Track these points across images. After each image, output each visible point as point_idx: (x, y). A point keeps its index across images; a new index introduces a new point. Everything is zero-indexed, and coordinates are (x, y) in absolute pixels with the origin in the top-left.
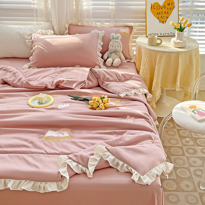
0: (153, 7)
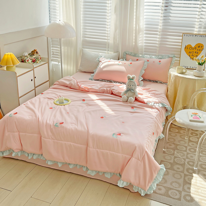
0: (186, 48)
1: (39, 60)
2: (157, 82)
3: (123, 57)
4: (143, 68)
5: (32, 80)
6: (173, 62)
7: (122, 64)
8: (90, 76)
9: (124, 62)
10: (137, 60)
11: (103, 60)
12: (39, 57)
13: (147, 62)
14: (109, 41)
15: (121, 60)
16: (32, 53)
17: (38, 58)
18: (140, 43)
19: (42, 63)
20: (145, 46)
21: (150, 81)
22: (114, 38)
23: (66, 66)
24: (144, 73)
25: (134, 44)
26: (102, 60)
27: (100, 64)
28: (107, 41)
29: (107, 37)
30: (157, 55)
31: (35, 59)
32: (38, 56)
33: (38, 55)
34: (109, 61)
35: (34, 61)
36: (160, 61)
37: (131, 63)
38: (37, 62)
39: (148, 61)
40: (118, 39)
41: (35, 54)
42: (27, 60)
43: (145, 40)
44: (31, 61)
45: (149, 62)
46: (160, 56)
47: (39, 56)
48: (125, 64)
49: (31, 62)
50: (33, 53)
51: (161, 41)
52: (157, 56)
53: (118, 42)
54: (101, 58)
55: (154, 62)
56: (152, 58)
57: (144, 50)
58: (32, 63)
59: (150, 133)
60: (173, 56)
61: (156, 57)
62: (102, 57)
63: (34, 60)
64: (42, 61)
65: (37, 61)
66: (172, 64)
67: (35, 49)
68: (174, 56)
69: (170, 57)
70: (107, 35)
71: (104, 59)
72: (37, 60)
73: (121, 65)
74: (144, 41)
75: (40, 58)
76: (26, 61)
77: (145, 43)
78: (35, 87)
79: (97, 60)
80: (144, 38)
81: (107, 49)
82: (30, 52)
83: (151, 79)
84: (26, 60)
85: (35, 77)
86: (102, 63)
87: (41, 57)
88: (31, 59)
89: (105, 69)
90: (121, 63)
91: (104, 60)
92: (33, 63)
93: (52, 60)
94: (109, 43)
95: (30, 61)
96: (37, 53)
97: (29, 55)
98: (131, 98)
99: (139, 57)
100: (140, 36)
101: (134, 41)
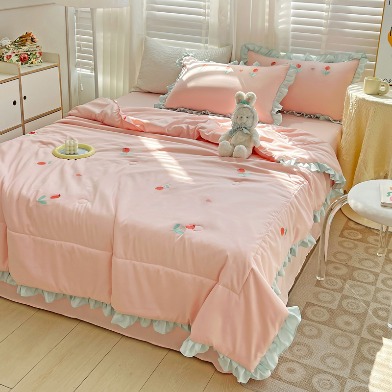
1: (36, 59)
2: (317, 118)
3: (241, 57)
4: (286, 82)
5: (15, 103)
6: (361, 70)
7: (233, 71)
8: (156, 100)
9: (242, 67)
10: (273, 64)
11: (191, 63)
12: (38, 49)
13: (294, 68)
14: (208, 19)
15: (235, 64)
16: (22, 41)
17: (34, 53)
18: (283, 23)
19: (45, 65)
20: (295, 30)
21: (303, 114)
22: (221, 10)
23: (108, 80)
24: (285, 94)
25: (267, 24)
26: (189, 63)
27: (184, 71)
28: (204, 18)
29: (204, 7)
30: (321, 54)
31: (26, 56)
32: (35, 49)
33: (35, 46)
34: (204, 65)
35: (23, 60)
36: (327, 68)
37: (255, 70)
38: (32, 63)
39: (299, 66)
40: (229, 13)
41: (28, 43)
42: (7, 57)
43: (295, 15)
44: (17, 58)
45: (300, 70)
46: (329, 55)
47: (37, 47)
48: (241, 71)
49: (17, 61)
50: (24, 41)
51: (332, 18)
52: (323, 55)
53: (228, 20)
54: (187, 58)
55: (313, 69)
56: (309, 60)
57: (290, 40)
58: (20, 63)
59: (270, 228)
60: (360, 56)
61: (319, 57)
62: (188, 56)
63: (25, 58)
64: (45, 61)
65: (32, 60)
66: (357, 75)
67: (29, 32)
68: (364, 56)
69: (353, 59)
70: (204, 4)
71: (193, 60)
72: (31, 56)
73: (230, 74)
74: (292, 18)
75: (40, 53)
76: (5, 58)
77: (295, 23)
78: (24, 122)
79: (177, 64)
80: (292, 11)
81: (203, 38)
82: (16, 38)
83: (305, 111)
84: (5, 55)
85: (25, 98)
86: (186, 70)
87: (42, 51)
88: (16, 55)
89: (191, 84)
90: (230, 70)
91: (193, 62)
92: (22, 64)
93: (78, 65)
94: (208, 23)
95: (14, 59)
96: (33, 40)
97: (13, 43)
98: (240, 148)
99: (278, 57)
100: (282, 6)
101: (267, 17)
